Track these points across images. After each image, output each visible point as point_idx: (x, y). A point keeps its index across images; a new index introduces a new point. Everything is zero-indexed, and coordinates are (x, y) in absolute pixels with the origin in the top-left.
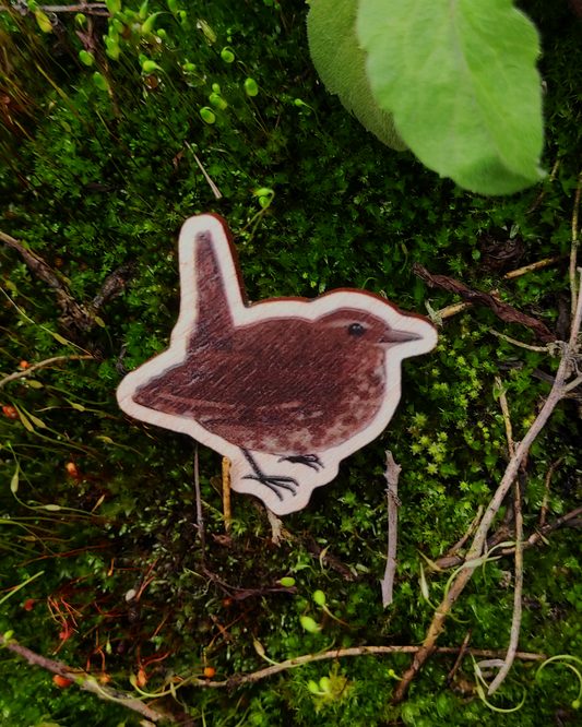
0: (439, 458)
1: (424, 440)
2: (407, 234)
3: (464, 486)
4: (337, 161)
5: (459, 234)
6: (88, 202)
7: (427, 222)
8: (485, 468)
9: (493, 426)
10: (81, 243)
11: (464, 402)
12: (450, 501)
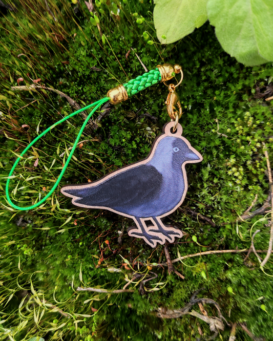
0: (240, 177)
1: (234, 169)
2: (225, 83)
3: (250, 187)
4: (194, 53)
5: (247, 83)
6: (93, 76)
7: (233, 78)
8: (259, 180)
9: (261, 162)
10: (90, 94)
11: (251, 153)
12: (245, 193)
